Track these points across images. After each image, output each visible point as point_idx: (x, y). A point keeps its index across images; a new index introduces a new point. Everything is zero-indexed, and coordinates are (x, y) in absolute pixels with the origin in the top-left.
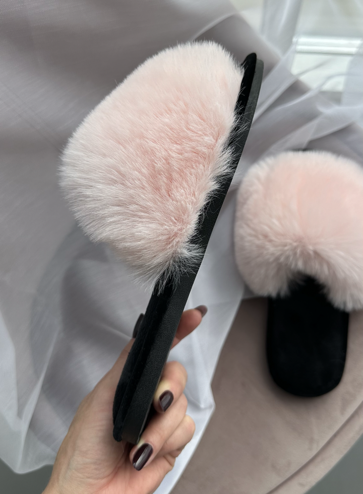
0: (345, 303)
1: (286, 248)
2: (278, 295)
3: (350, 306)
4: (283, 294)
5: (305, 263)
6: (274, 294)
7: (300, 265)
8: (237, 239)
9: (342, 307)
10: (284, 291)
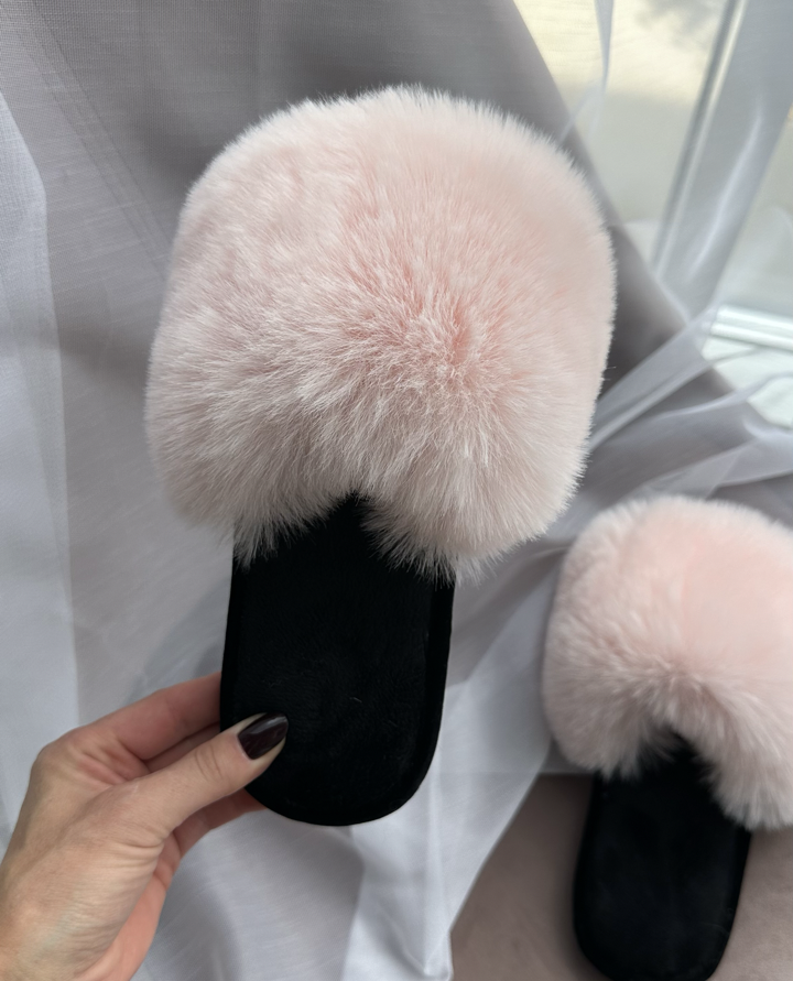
0: (747, 808)
1: (650, 671)
2: (617, 772)
3: (754, 818)
4: (626, 771)
5: (682, 708)
6: (607, 770)
7: (671, 712)
8: (552, 644)
9: (739, 816)
10: (630, 767)
